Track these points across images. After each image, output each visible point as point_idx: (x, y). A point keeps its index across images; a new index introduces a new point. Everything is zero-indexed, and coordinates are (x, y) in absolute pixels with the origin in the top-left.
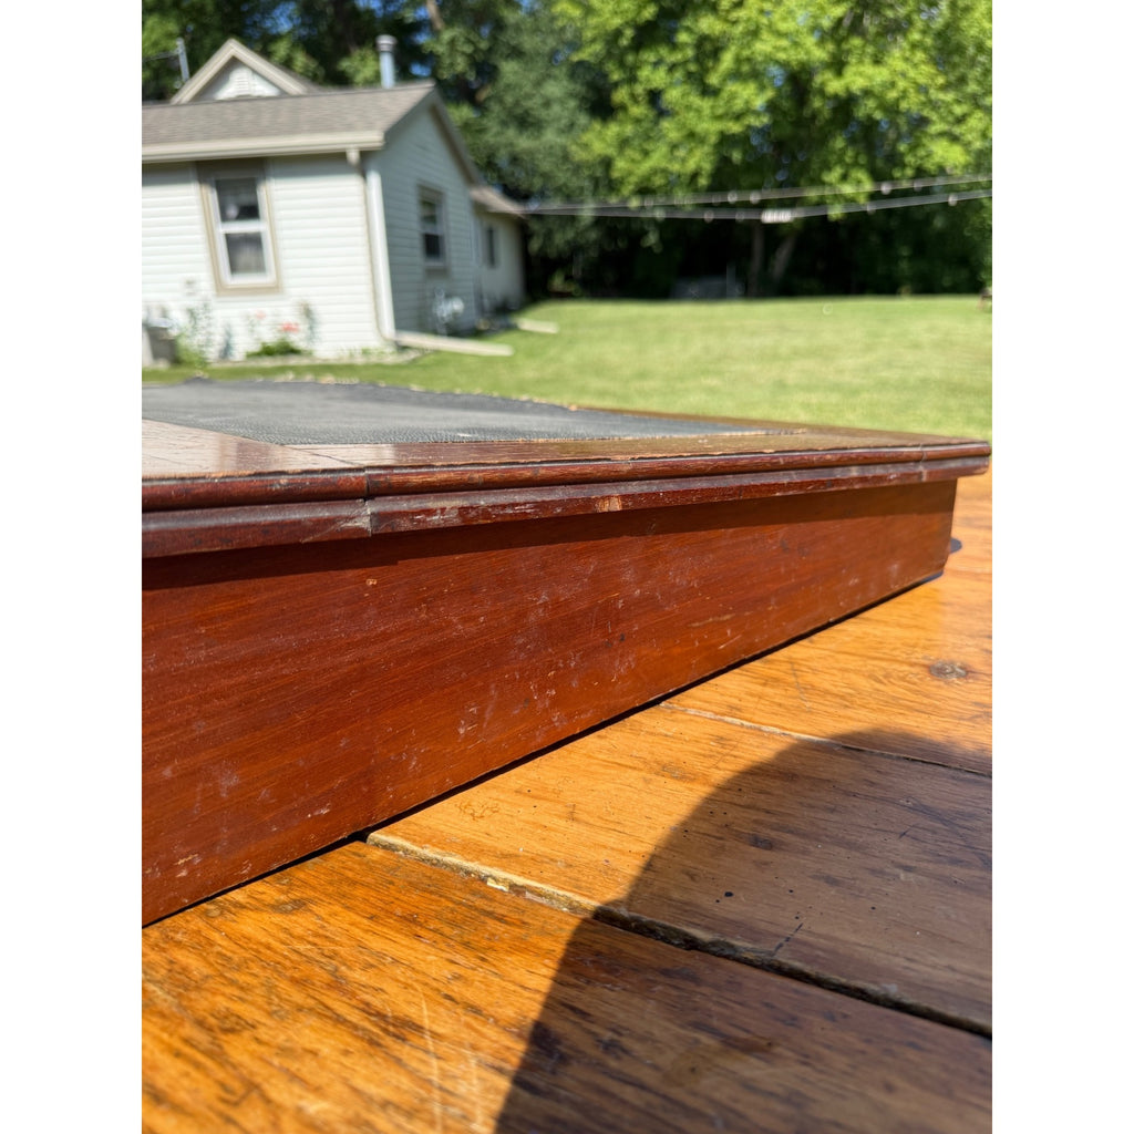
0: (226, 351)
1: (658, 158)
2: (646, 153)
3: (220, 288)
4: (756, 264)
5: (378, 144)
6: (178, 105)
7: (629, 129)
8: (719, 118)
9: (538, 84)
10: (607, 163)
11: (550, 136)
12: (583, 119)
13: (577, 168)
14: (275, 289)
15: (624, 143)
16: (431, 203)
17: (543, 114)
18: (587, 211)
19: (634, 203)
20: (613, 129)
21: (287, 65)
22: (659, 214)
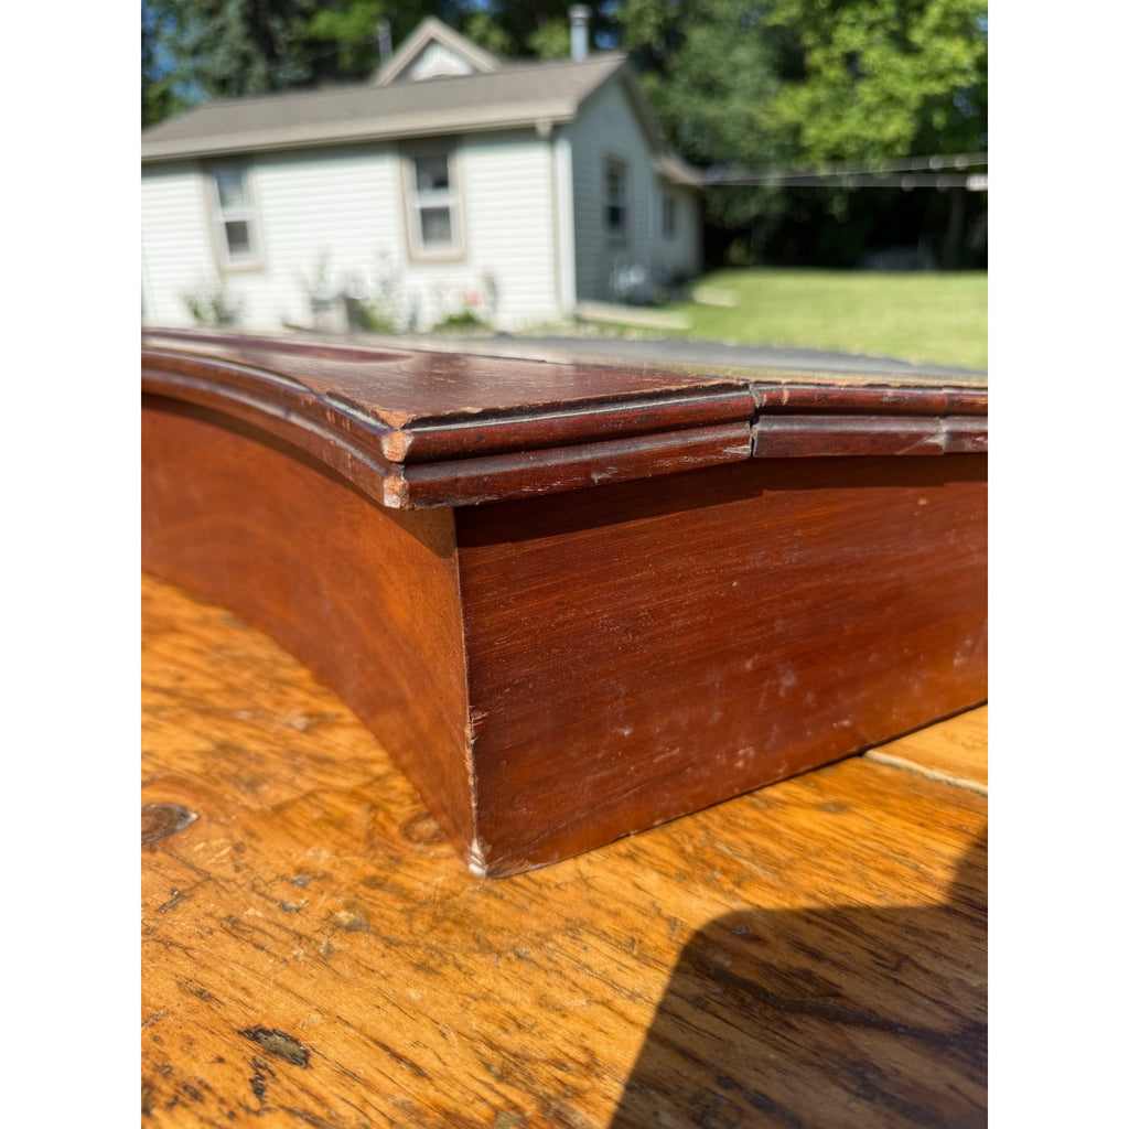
0: (413, 322)
1: (852, 125)
2: (838, 118)
3: (412, 260)
4: (953, 234)
5: (569, 118)
6: (381, 87)
7: (822, 94)
8: (919, 78)
9: (727, 50)
10: (796, 130)
11: (738, 105)
12: (772, 85)
13: (764, 136)
14: (461, 260)
15: (815, 108)
16: (615, 174)
17: (730, 81)
18: (773, 179)
19: (823, 171)
20: (805, 94)
21: (482, 42)
22: (850, 184)
